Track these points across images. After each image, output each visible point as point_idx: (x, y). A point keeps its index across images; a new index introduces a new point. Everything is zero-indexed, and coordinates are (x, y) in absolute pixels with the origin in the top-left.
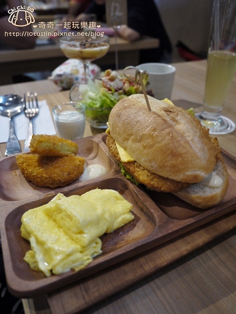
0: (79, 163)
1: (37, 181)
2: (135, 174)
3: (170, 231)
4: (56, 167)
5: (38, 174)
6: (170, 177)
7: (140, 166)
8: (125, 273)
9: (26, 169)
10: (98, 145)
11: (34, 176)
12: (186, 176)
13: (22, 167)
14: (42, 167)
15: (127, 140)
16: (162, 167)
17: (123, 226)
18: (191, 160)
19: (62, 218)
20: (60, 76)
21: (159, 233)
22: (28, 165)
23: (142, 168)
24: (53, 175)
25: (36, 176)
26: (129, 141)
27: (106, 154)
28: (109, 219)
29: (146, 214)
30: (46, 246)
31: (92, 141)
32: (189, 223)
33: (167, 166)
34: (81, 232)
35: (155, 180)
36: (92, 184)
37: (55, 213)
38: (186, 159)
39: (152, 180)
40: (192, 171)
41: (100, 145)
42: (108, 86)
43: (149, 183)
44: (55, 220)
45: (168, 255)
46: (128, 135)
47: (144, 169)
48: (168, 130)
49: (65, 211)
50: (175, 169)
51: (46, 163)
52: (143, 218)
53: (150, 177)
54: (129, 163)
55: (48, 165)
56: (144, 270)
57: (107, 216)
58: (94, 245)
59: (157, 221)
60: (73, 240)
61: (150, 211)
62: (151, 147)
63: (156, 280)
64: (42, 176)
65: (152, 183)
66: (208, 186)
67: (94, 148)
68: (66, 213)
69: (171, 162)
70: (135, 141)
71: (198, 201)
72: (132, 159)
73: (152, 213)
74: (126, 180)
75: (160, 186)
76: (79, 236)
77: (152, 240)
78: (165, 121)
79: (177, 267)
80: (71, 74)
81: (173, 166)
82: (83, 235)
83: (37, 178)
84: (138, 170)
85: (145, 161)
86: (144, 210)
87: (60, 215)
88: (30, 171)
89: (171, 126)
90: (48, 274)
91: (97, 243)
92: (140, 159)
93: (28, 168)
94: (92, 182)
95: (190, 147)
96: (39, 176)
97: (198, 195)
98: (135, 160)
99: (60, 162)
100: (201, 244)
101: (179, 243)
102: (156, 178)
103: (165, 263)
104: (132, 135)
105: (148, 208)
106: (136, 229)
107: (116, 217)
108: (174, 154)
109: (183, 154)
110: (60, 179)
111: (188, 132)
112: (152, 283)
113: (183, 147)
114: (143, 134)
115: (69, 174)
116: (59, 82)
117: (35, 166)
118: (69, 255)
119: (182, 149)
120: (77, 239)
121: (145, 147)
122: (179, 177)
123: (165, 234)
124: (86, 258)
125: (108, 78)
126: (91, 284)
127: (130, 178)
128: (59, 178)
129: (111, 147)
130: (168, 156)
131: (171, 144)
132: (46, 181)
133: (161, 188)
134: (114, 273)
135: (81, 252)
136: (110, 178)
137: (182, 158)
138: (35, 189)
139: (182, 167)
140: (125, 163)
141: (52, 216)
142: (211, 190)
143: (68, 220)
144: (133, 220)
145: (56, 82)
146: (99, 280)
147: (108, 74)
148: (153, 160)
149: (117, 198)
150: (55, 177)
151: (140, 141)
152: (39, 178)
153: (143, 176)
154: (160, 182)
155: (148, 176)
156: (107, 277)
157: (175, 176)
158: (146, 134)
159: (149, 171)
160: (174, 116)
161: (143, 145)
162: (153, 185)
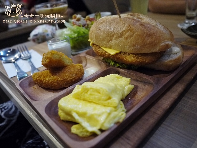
0: (80, 67)
1: (55, 86)
2: (124, 59)
3: (165, 84)
4: (65, 73)
5: (55, 80)
6: (150, 52)
7: (125, 53)
8: (147, 120)
9: (44, 80)
10: (85, 57)
11: (52, 82)
12: (161, 46)
13: (40, 79)
14: (55, 75)
15: (111, 40)
16: (143, 46)
17: (129, 93)
18: (161, 35)
19: (91, 95)
20: (36, 35)
21: (158, 87)
22: (44, 77)
23: (127, 54)
24: (66, 77)
25: (53, 81)
26: (113, 41)
27: (93, 60)
28: (121, 89)
29: (141, 82)
30: (88, 115)
31: (80, 57)
32: (172, 77)
33: (147, 44)
34: (110, 98)
35: (139, 58)
36: (96, 76)
37: (83, 93)
38: (158, 36)
39: (138, 58)
40: (163, 42)
41: (86, 57)
42: (77, 24)
43: (136, 61)
44: (84, 100)
45: (167, 102)
46: (111, 36)
47: (130, 54)
48: (139, 23)
49: (91, 88)
50: (153, 44)
51: (57, 73)
52: (140, 85)
53: (135, 57)
54: (117, 54)
55: (59, 73)
56: (158, 114)
57: (119, 87)
58: (120, 106)
59: (152, 82)
60: (105, 106)
61: (143, 79)
62: (131, 36)
63: (164, 123)
64: (58, 81)
65: (138, 60)
66: (172, 54)
67: (83, 61)
68: (93, 89)
69: (149, 41)
70: (118, 38)
71: (171, 63)
72: (118, 52)
73: (145, 79)
74: (116, 68)
75: (144, 60)
76: (109, 101)
77: (157, 91)
78: (134, 19)
79: (172, 111)
80: (43, 33)
81: (151, 43)
82: (112, 99)
83: (54, 83)
84: (125, 56)
85: (129, 47)
86: (139, 79)
87: (89, 93)
88: (47, 79)
89: (139, 21)
90: (99, 133)
91: (121, 105)
92: (125, 48)
93: (45, 79)
94: (95, 75)
95: (157, 28)
96: (55, 81)
97: (169, 60)
98: (121, 51)
99: (67, 69)
100: (182, 90)
101: (169, 94)
102: (139, 56)
103: (169, 106)
104: (113, 35)
105: (141, 77)
106: (138, 93)
107: (124, 88)
108: (149, 35)
109: (154, 33)
110: (72, 79)
111: (151, 21)
112: (162, 125)
113: (153, 29)
114: (123, 31)
115: (76, 75)
116: (36, 40)
117: (50, 76)
118: (109, 114)
119: (153, 31)
120: (108, 103)
121: (127, 39)
122: (156, 49)
123: (162, 86)
124: (120, 114)
125: (75, 20)
126: (128, 134)
127: (119, 66)
128: (70, 78)
129: (99, 51)
130: (145, 38)
131: (145, 30)
132: (61, 83)
133: (145, 61)
134: (140, 122)
135: (115, 111)
136: (105, 70)
137: (155, 35)
138: (54, 92)
139: (157, 42)
140: (114, 55)
141: (81, 97)
142: (176, 55)
143: (96, 94)
144: (134, 88)
145: (34, 40)
146: (132, 129)
147: (75, 17)
148: (136, 44)
149: (117, 78)
150: (67, 78)
151: (121, 36)
152: (56, 82)
153: (130, 59)
154: (144, 58)
155: (134, 57)
156: (137, 126)
157: (153, 50)
158: (124, 30)
159: (133, 54)
160: (138, 16)
161: (125, 38)
162: (139, 62)
